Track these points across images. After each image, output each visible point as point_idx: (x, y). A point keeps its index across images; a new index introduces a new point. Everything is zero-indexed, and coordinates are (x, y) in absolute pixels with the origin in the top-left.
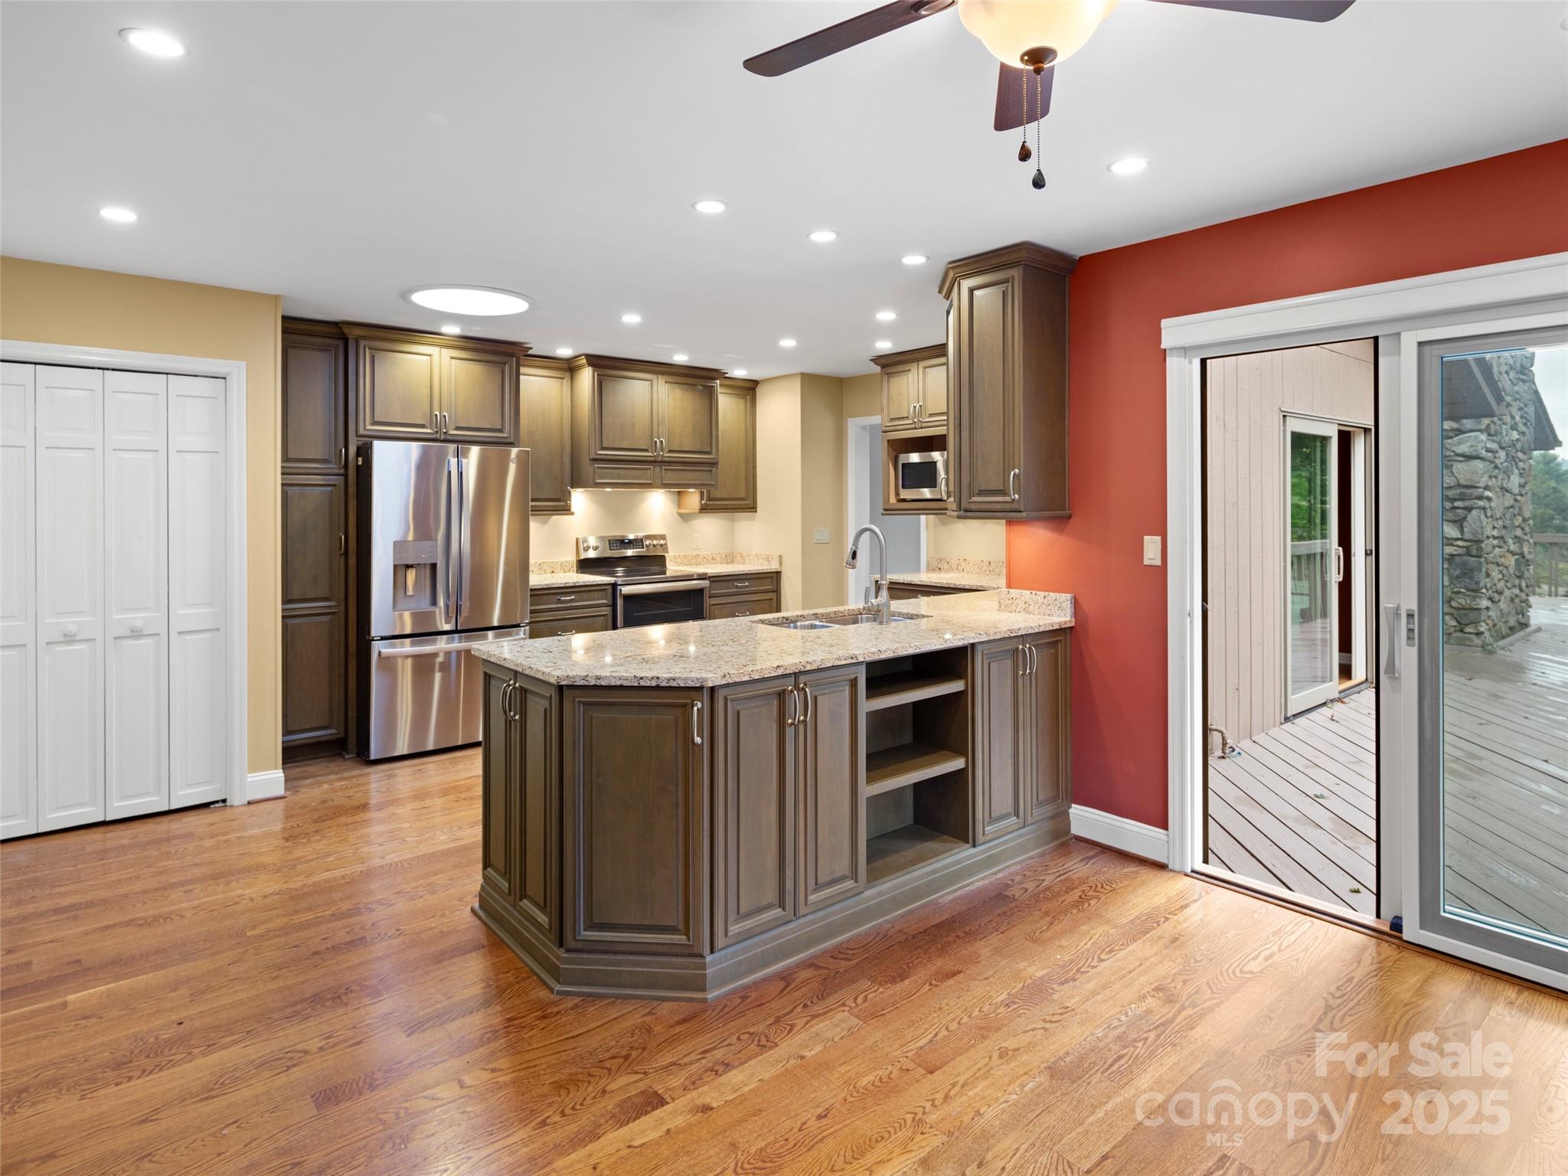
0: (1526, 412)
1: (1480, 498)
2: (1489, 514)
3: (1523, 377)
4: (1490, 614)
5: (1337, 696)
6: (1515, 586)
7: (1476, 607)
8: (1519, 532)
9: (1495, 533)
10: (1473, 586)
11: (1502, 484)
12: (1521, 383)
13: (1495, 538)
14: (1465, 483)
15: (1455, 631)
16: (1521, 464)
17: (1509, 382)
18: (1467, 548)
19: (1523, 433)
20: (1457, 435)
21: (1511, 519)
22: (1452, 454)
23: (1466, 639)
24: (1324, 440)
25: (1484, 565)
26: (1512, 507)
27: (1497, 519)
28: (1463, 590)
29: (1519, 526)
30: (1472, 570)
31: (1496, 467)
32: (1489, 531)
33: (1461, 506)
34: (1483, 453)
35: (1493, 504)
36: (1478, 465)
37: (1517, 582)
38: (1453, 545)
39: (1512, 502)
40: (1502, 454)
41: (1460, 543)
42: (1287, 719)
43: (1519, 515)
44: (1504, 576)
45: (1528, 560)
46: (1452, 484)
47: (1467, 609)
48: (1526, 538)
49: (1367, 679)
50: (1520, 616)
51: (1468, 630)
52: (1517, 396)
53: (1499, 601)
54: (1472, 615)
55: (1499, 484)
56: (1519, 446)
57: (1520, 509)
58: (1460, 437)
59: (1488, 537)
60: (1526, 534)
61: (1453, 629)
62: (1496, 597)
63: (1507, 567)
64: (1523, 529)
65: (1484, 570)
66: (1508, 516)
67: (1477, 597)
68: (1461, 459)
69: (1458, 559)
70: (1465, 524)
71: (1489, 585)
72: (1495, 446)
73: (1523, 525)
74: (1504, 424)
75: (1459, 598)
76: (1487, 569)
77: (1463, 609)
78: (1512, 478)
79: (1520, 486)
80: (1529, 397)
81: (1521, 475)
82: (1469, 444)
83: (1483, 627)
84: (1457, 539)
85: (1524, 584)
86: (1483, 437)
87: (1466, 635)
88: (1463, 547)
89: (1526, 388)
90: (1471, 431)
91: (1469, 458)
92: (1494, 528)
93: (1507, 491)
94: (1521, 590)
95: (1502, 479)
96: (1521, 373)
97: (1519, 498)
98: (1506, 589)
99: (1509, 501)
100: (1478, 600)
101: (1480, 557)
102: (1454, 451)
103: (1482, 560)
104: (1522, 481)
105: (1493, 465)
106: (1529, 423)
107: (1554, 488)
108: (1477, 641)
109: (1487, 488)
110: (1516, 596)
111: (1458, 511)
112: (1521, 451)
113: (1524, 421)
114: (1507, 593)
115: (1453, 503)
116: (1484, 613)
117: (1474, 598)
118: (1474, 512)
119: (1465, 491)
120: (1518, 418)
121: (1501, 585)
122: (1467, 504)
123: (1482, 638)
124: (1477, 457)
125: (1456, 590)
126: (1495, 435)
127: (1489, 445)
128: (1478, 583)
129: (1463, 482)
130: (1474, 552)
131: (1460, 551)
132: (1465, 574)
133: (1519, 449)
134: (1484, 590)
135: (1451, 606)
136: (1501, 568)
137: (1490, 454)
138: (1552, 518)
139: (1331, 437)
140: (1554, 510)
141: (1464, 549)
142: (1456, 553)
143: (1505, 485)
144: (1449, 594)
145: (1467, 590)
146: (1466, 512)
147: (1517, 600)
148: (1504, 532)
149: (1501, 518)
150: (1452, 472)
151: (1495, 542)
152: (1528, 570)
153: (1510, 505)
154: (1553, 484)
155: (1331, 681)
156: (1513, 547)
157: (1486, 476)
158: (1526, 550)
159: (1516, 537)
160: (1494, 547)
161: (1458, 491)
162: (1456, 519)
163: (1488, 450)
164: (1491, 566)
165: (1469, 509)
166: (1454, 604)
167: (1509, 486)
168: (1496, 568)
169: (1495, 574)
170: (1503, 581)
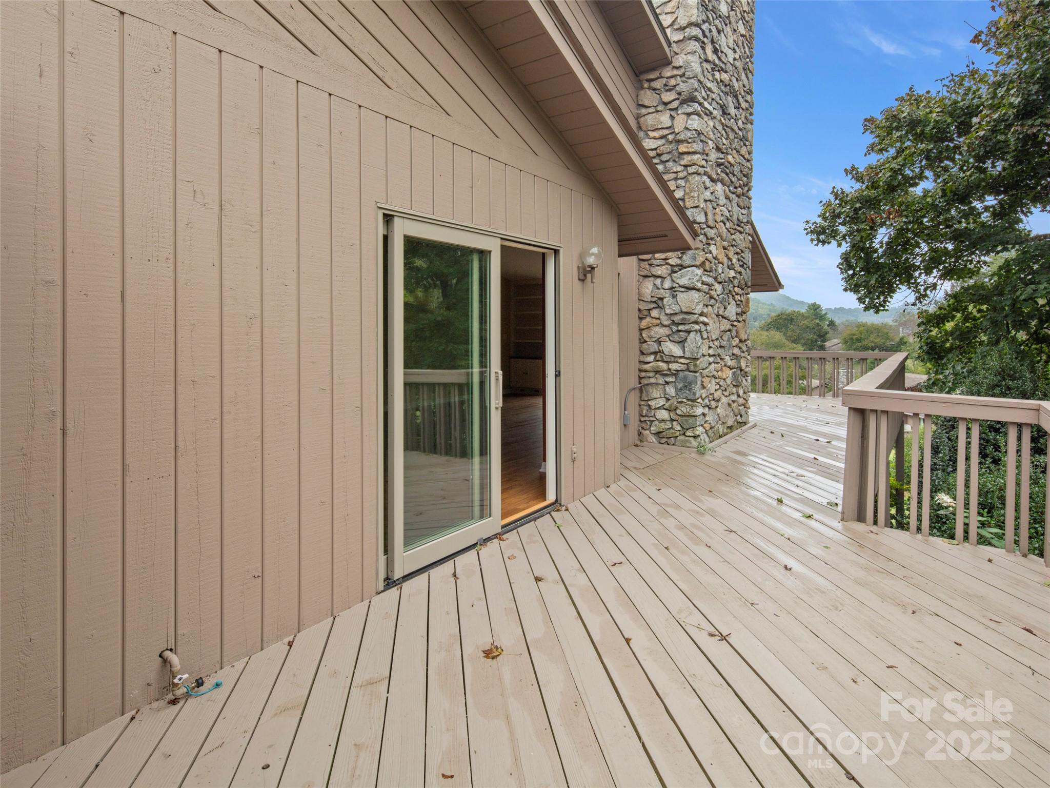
0: (742, 257)
1: (696, 323)
2: (705, 336)
3: (740, 229)
4: (707, 418)
5: (499, 530)
6: (733, 393)
7: (693, 414)
8: (736, 351)
9: (711, 352)
10: (691, 397)
11: (718, 312)
12: (738, 233)
13: (710, 356)
14: (685, 310)
15: (680, 435)
16: (738, 297)
17: (725, 230)
18: (687, 364)
19: (740, 273)
20: (680, 270)
21: (728, 340)
22: (677, 285)
23: (687, 441)
24: (484, 255)
25: (699, 379)
26: (729, 330)
27: (712, 341)
28: (684, 400)
29: (736, 346)
30: (690, 384)
31: (711, 297)
32: (704, 350)
33: (683, 329)
34: (699, 285)
35: (708, 328)
36: (694, 295)
37: (734, 390)
38: (677, 362)
39: (728, 327)
40: (719, 288)
41: (683, 361)
42: (390, 583)
43: (736, 337)
44: (720, 386)
45: (746, 372)
46: (677, 311)
47: (687, 416)
48: (743, 355)
49: (557, 500)
50: (739, 417)
51: (688, 433)
52: (734, 243)
53: (717, 407)
54: (691, 420)
55: (716, 311)
56: (736, 282)
57: (737, 332)
58: (683, 271)
59: (704, 356)
60: (743, 352)
61: (678, 433)
62: (713, 404)
63: (724, 379)
64: (740, 348)
65: (699, 383)
66: (725, 337)
67: (696, 406)
68: (683, 290)
69: (681, 374)
70: (686, 345)
71: (704, 396)
72: (710, 280)
73: (740, 345)
74: (719, 263)
75: (682, 407)
76: (702, 382)
77: (685, 416)
78: (729, 307)
79: (737, 314)
80: (744, 245)
81: (738, 305)
82: (688, 277)
83: (700, 430)
84: (681, 357)
85: (741, 392)
86: (699, 272)
87: (687, 438)
88: (684, 364)
89: (741, 237)
90: (689, 267)
91: (689, 289)
92: (710, 347)
93: (725, 318)
94: (739, 396)
95: (718, 308)
96: (738, 225)
97: (735, 323)
98: (723, 397)
99: (726, 325)
100: (695, 408)
101: (695, 372)
102: (678, 284)
103: (697, 374)
104: (739, 310)
105: (708, 296)
106: (745, 265)
107: (818, 324)
108: (694, 443)
109: (701, 314)
110: (734, 401)
111: (681, 333)
112: (738, 287)
113: (741, 263)
114: (724, 400)
115: (678, 327)
116: (700, 420)
117: (692, 406)
118: (692, 334)
119: (686, 316)
120: (734, 261)
121: (718, 394)
122: (687, 327)
123: (699, 440)
124: (693, 289)
125: (680, 400)
126: (710, 272)
127: (705, 279)
128: (694, 394)
129: (684, 310)
130: (692, 368)
131: (683, 367)
132: (686, 386)
133: (736, 285)
134: (700, 400)
135: (677, 414)
136: (717, 381)
137: (705, 287)
138: (817, 341)
139: (490, 252)
140: (818, 336)
141: (686, 366)
142: (680, 369)
143: (721, 313)
144: (675, 403)
145: (688, 400)
146: (686, 335)
147: (734, 405)
148: (720, 351)
149: (717, 339)
150: (677, 301)
151: (711, 359)
152: (746, 380)
153: (727, 329)
154: (817, 321)
155: (490, 516)
156: (730, 363)
157: (701, 306)
158: (743, 364)
159: (733, 354)
160: (710, 364)
161: (681, 317)
162: (680, 340)
163: (703, 283)
164: (706, 380)
165: (689, 332)
166: (678, 412)
167: (726, 314)
168: (713, 381)
169: (712, 386)
170: (720, 391)
